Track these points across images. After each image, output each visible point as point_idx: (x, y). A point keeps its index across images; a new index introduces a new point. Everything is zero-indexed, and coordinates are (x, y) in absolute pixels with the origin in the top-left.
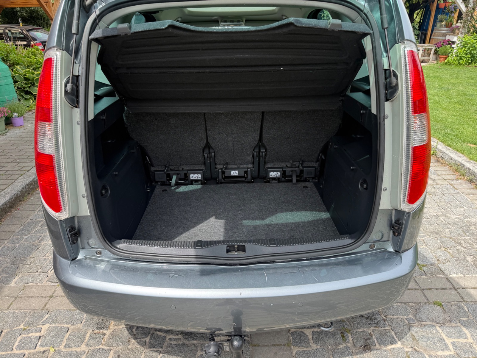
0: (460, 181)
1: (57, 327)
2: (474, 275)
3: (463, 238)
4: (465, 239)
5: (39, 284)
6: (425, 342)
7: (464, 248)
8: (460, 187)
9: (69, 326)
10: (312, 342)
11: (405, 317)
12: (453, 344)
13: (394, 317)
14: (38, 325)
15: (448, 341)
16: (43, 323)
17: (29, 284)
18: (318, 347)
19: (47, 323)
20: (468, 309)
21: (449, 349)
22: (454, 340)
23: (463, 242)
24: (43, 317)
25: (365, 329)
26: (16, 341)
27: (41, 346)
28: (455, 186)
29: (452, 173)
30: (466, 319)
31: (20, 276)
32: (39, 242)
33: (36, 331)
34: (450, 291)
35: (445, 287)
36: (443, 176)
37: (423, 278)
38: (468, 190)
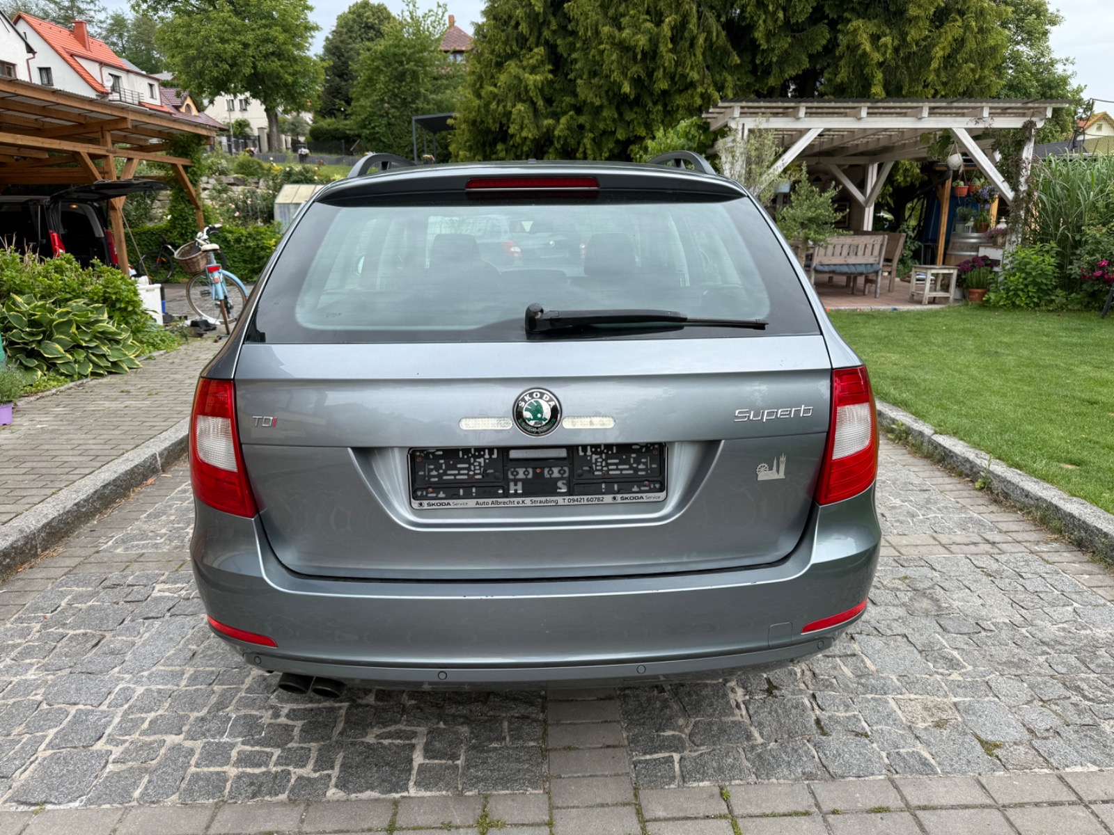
3: (1083, 675)
4: (1088, 679)
7: (1090, 700)
8: (1055, 558)
23: (1084, 686)
28: (1045, 556)
29: (1033, 528)
34: (1072, 810)
35: (1057, 799)
36: (1014, 535)
37: (1000, 778)
38: (1077, 565)
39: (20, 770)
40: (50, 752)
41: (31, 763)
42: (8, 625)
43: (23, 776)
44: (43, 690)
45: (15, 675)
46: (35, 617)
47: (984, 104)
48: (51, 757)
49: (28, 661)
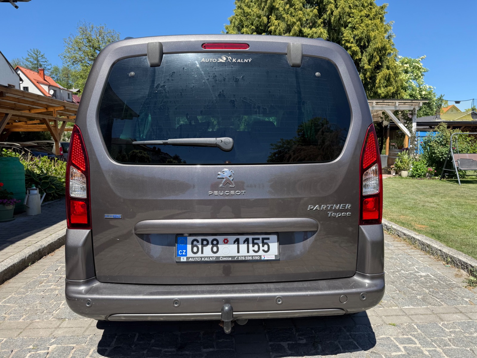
0: (413, 250)
1: (63, 347)
2: (422, 307)
5: (45, 320)
6: (382, 347)
7: (415, 291)
9: (74, 345)
10: (288, 350)
11: (366, 333)
12: (405, 347)
13: (357, 333)
14: (45, 346)
15: (401, 347)
16: (50, 344)
17: (36, 320)
18: (293, 352)
19: (54, 344)
20: (417, 327)
21: (401, 351)
22: (405, 345)
23: (415, 287)
24: (49, 340)
25: (332, 341)
26: (26, 356)
28: (409, 253)
30: (416, 333)
31: (27, 316)
32: (44, 293)
33: (44, 349)
34: (402, 317)
35: (399, 314)
36: (399, 248)
37: (381, 310)
38: (419, 256)
39: (55, 311)
40: (63, 307)
41: (58, 309)
42: (40, 275)
43: (56, 312)
44: (58, 291)
45: (47, 287)
46: (49, 272)
47: (396, 101)
48: (65, 307)
49: (50, 284)
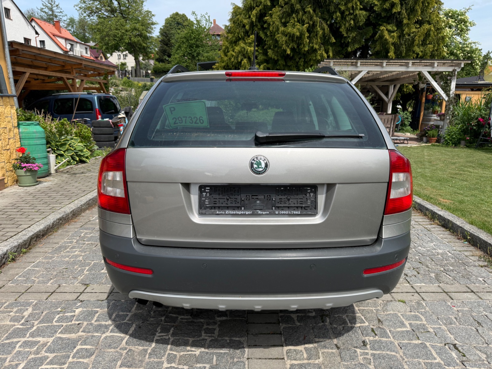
1: (88, 310)
2: (434, 285)
3: (430, 262)
5: (71, 285)
6: (388, 322)
8: (433, 229)
9: (98, 309)
10: (297, 321)
11: (374, 308)
13: (365, 308)
14: (72, 309)
15: (407, 323)
16: (77, 308)
17: (63, 285)
19: (80, 307)
20: (426, 304)
21: (407, 327)
22: (411, 322)
24: (76, 304)
26: (55, 318)
27: (76, 320)
28: (429, 229)
29: (427, 220)
30: (423, 310)
31: (54, 280)
32: (69, 259)
33: (71, 312)
34: (413, 294)
35: (409, 291)
38: (440, 232)
39: (79, 277)
40: (88, 272)
41: (83, 275)
42: (65, 240)
44: (81, 257)
45: (72, 253)
46: (73, 239)
47: (435, 61)
49: (75, 250)
